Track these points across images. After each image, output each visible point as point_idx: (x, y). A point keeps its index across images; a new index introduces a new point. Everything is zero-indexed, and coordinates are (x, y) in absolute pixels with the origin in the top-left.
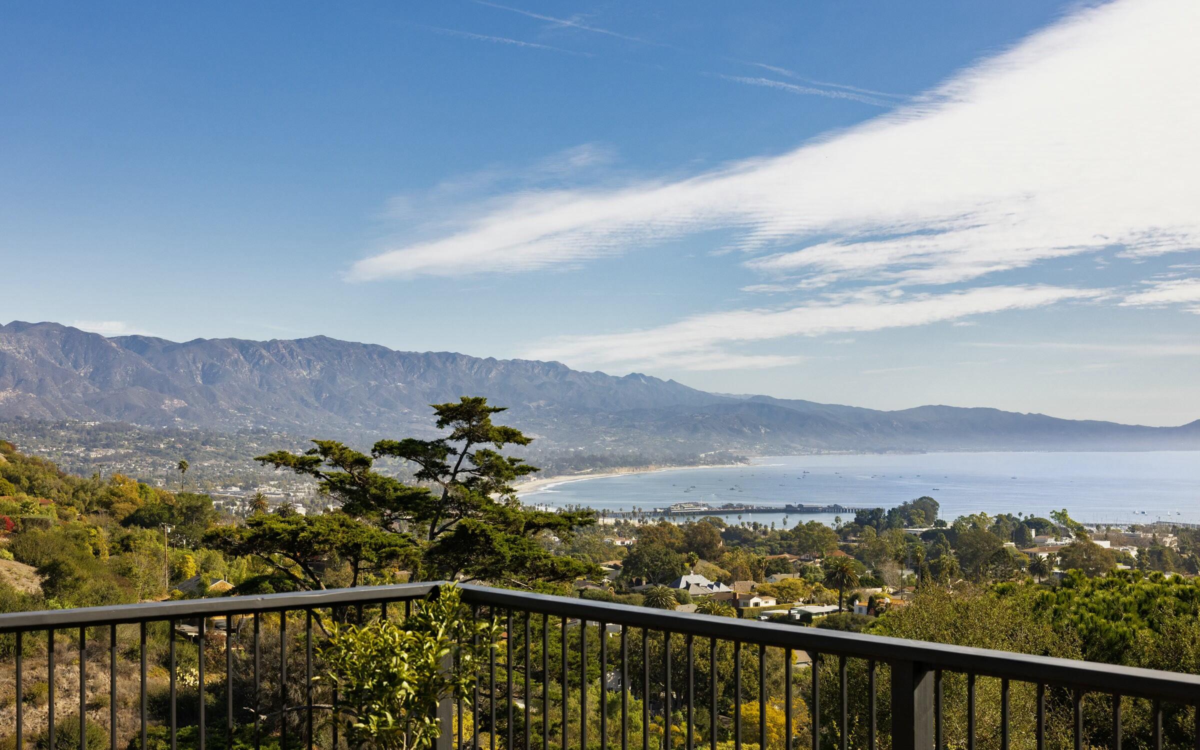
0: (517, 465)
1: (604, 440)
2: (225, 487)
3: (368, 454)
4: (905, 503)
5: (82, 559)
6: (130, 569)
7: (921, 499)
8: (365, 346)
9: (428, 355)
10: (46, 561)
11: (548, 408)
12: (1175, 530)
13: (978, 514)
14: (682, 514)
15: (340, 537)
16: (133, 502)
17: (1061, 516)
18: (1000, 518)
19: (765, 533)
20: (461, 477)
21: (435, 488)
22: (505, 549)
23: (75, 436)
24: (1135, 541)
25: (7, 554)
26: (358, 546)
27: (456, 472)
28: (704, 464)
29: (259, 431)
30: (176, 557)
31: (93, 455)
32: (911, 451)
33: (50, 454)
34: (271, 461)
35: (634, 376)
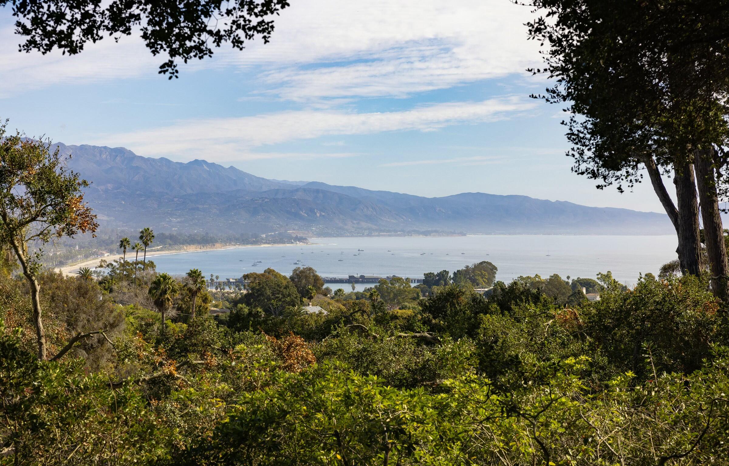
1: (171, 221)
4: (467, 267)
7: (481, 263)
11: (115, 191)
13: (533, 276)
28: (266, 243)
32: (452, 233)
35: (197, 163)
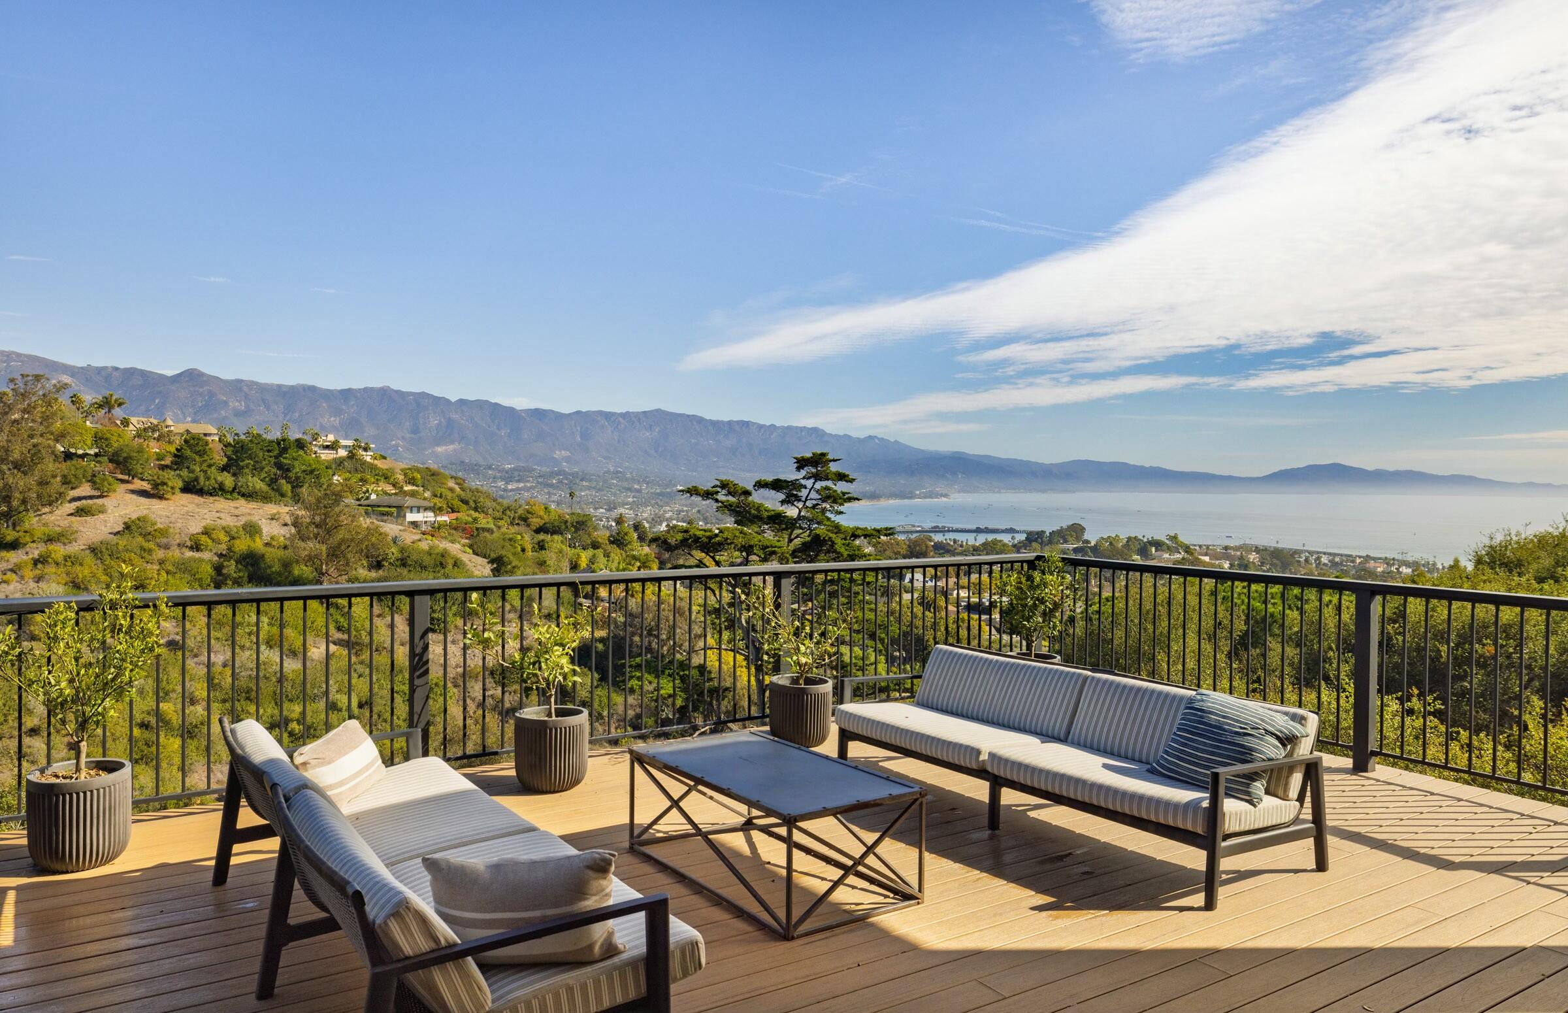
0: (847, 496)
2: (596, 509)
3: (750, 488)
5: (514, 554)
6: (545, 562)
7: (1073, 524)
8: (688, 416)
9: (730, 423)
10: (493, 555)
12: (1257, 550)
13: (1114, 536)
14: (904, 532)
15: (740, 541)
16: (541, 518)
17: (1174, 538)
18: (1129, 539)
19: (962, 546)
20: (809, 504)
21: (792, 512)
22: (842, 550)
23: (498, 475)
24: (1226, 557)
25: (468, 550)
26: (751, 547)
27: (806, 500)
28: (919, 498)
29: (618, 472)
30: (574, 554)
31: (510, 487)
33: (482, 485)
34: (688, 492)
